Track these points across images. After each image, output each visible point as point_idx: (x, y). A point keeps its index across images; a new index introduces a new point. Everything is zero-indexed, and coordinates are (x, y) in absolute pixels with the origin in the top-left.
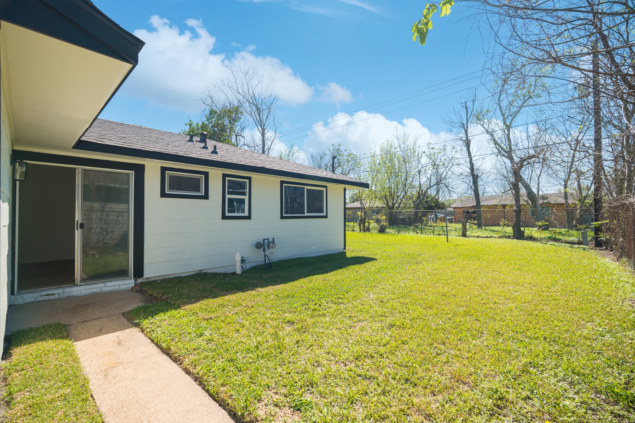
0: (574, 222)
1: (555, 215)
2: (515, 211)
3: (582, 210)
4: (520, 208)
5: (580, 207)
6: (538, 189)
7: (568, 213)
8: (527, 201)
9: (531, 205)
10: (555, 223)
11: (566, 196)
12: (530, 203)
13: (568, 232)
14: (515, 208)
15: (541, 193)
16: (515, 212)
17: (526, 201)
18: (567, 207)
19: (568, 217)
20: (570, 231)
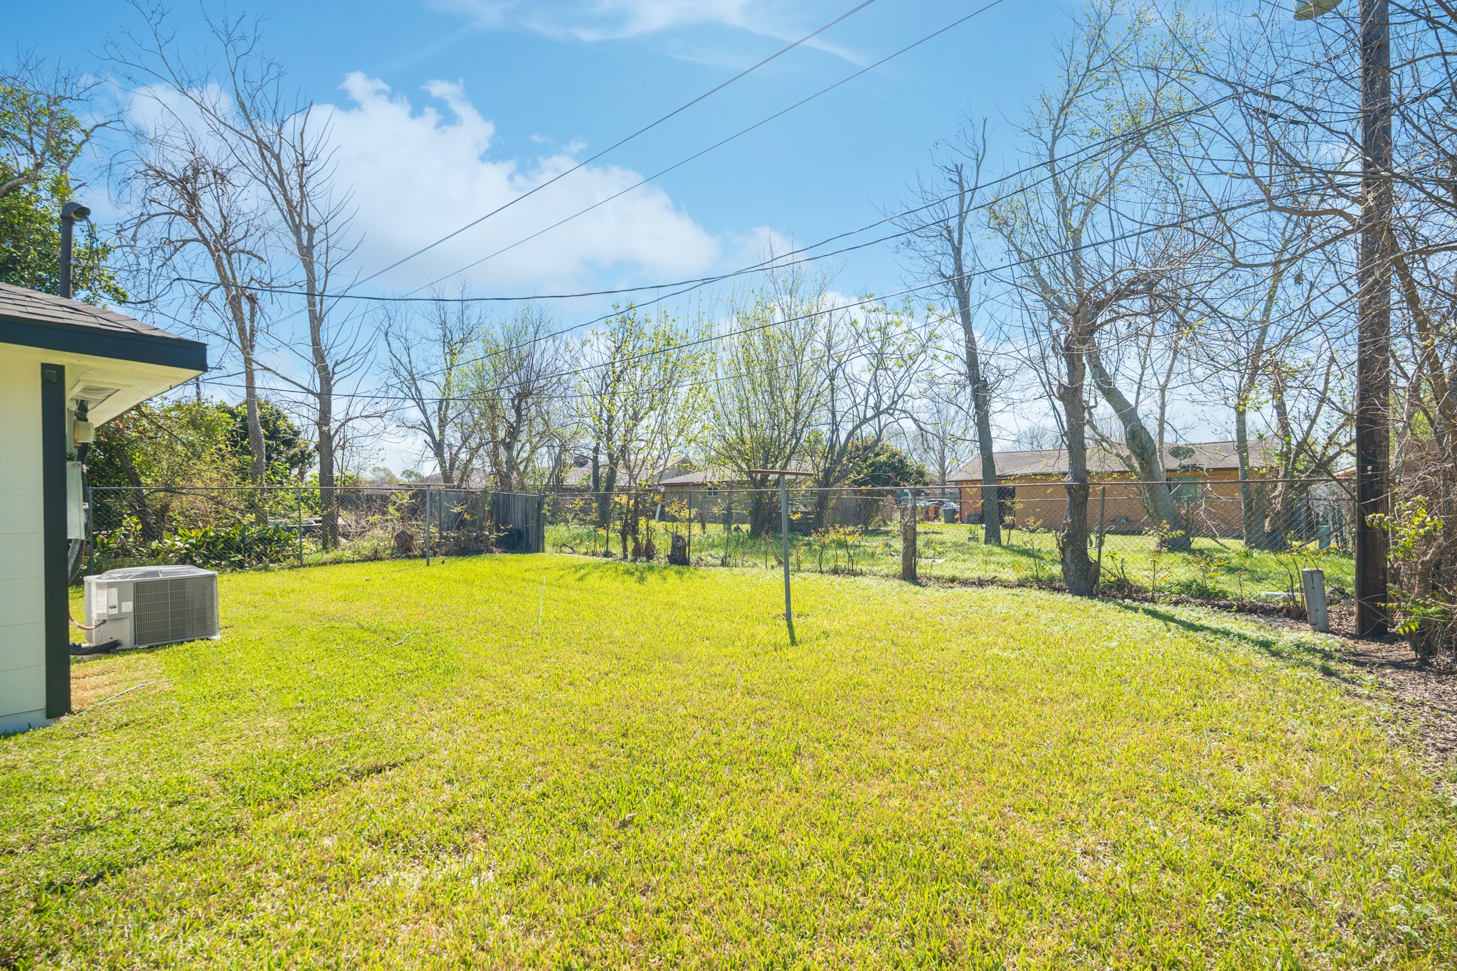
0: (1267, 524)
1: (1210, 502)
2: (1069, 488)
3: (1290, 486)
4: (1084, 481)
5: (1285, 476)
6: (1162, 422)
7: (1247, 495)
8: (1129, 458)
9: (1138, 470)
10: (1208, 528)
11: (1242, 445)
12: (1136, 465)
13: (1247, 555)
14: (1068, 480)
15: (1169, 438)
16: (1070, 493)
17: (1127, 460)
18: (1245, 475)
19: (1249, 506)
20: (1256, 553)
